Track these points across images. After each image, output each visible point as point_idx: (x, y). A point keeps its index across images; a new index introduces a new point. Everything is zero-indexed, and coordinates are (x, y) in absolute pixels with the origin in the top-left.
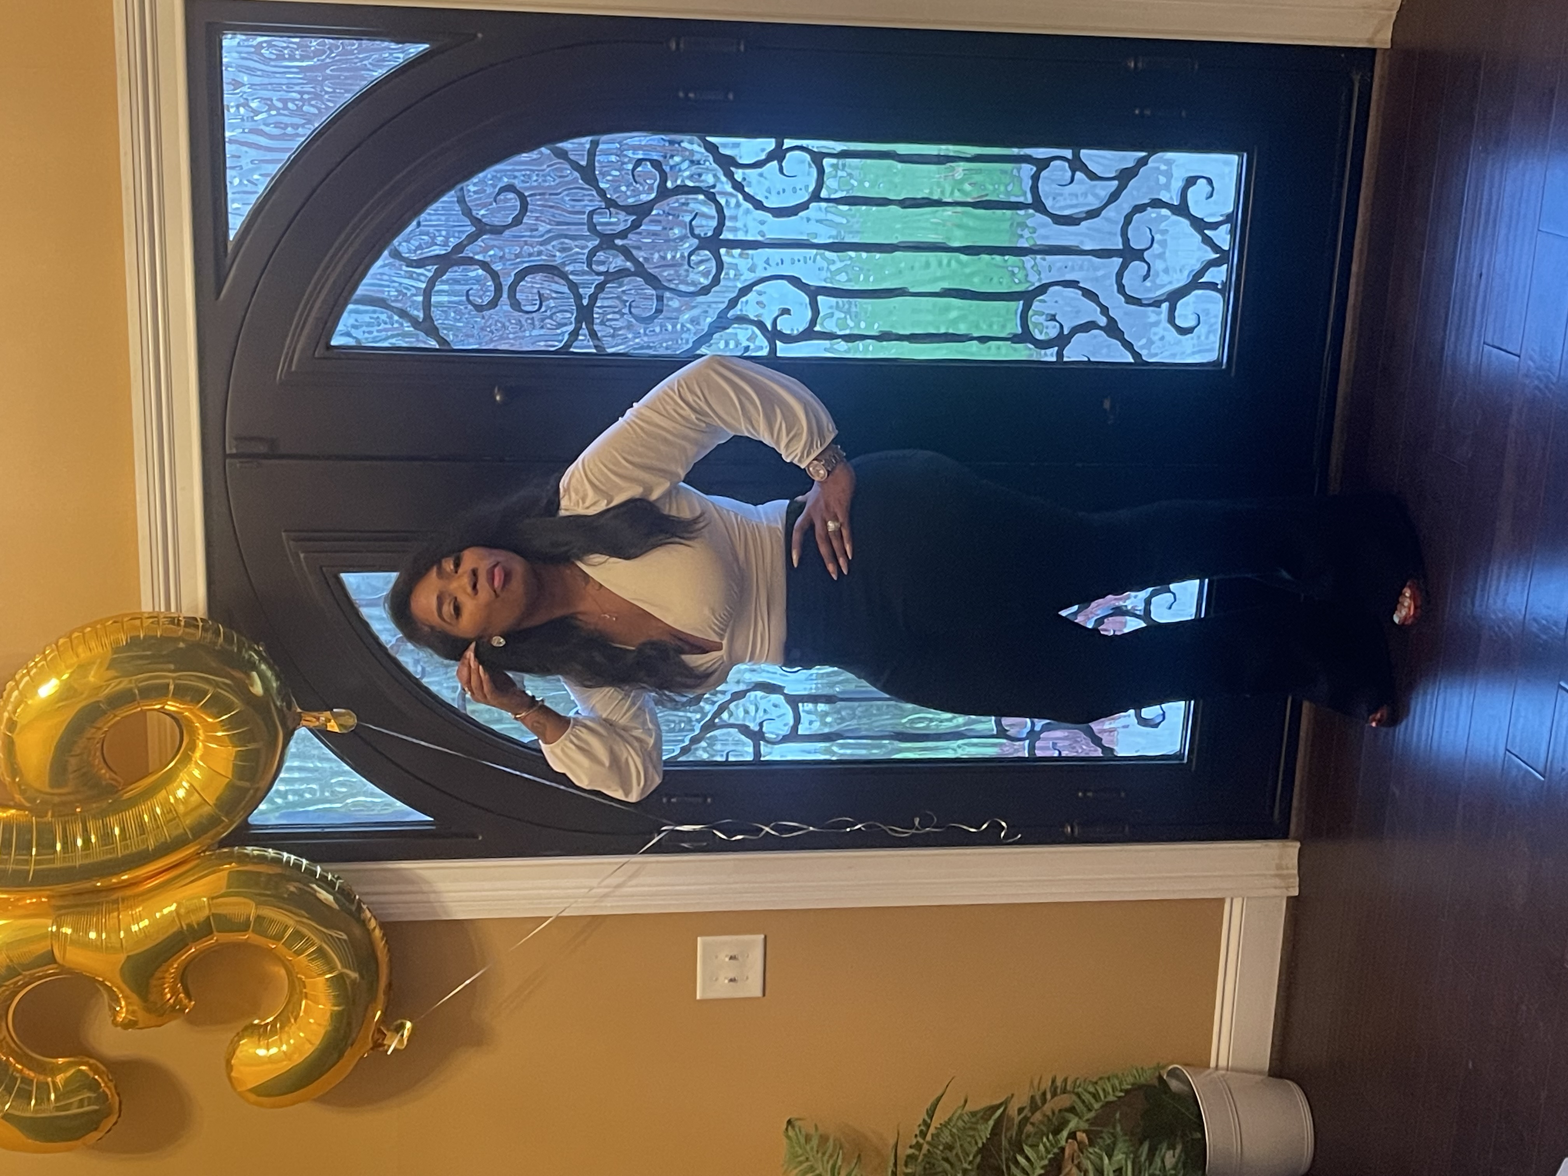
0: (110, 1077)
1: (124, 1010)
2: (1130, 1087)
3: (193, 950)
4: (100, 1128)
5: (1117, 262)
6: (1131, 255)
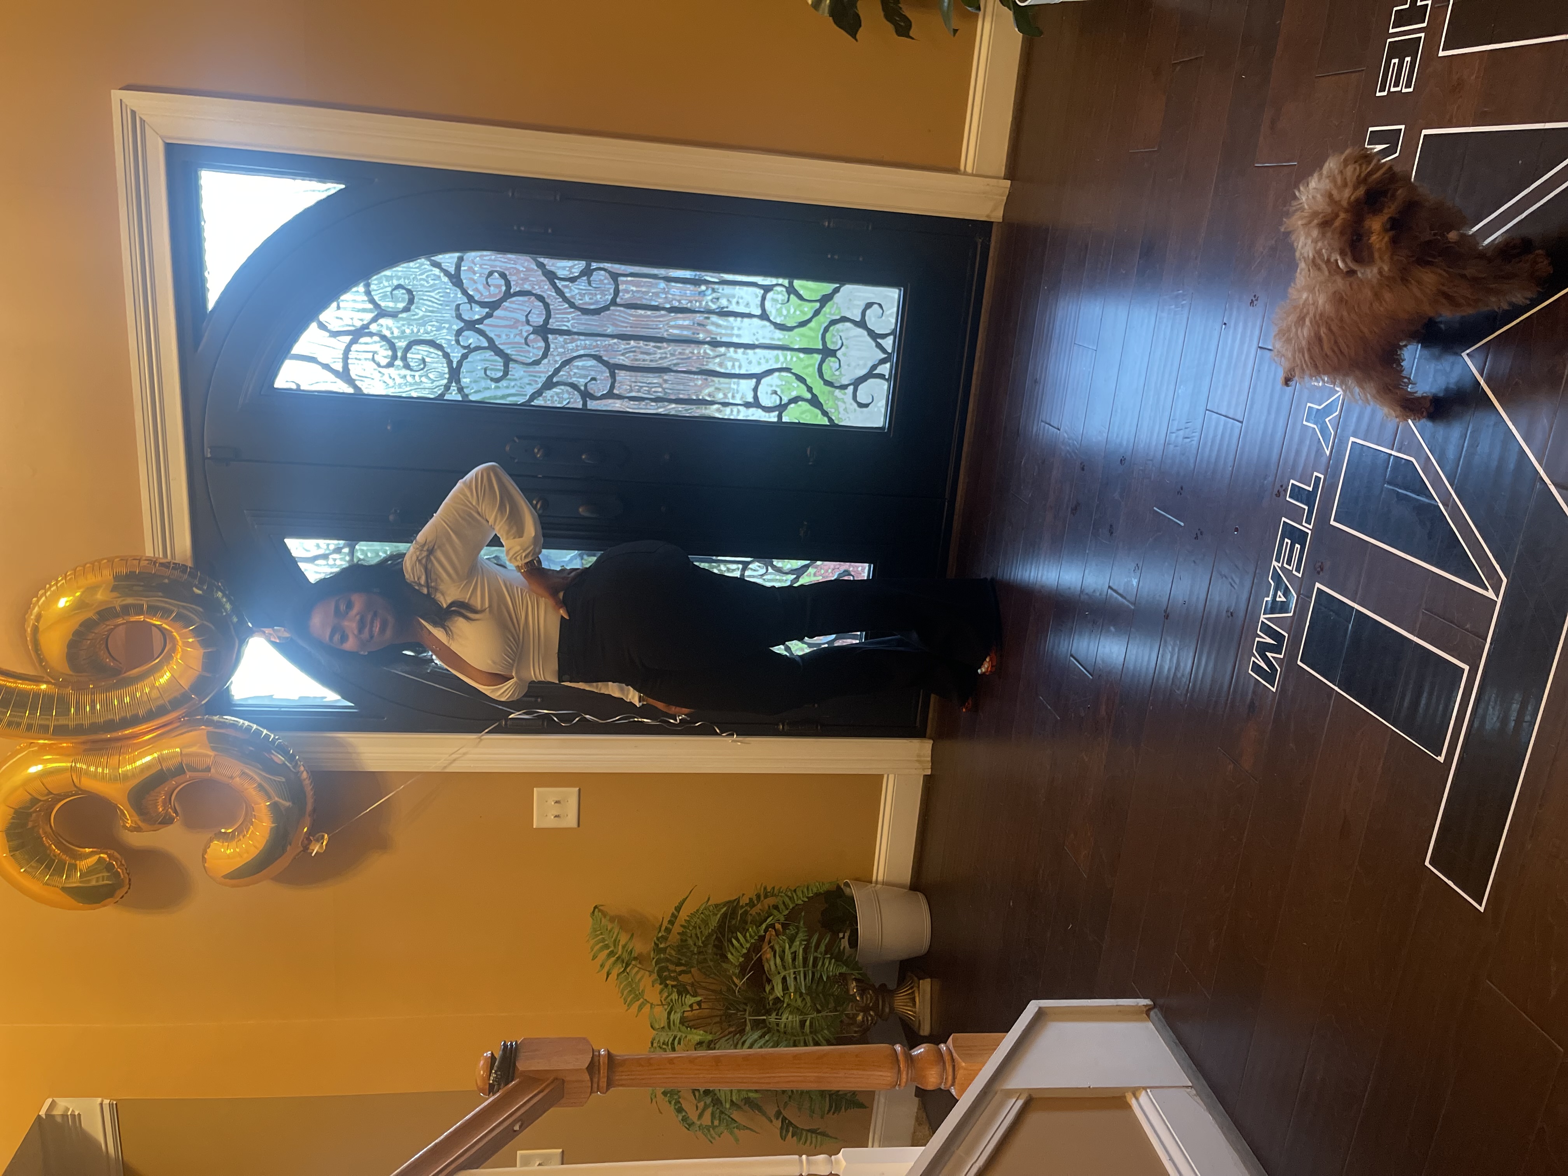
0: (125, 862)
1: (130, 820)
2: (813, 895)
3: (174, 783)
4: (117, 894)
5: (818, 357)
6: (828, 353)
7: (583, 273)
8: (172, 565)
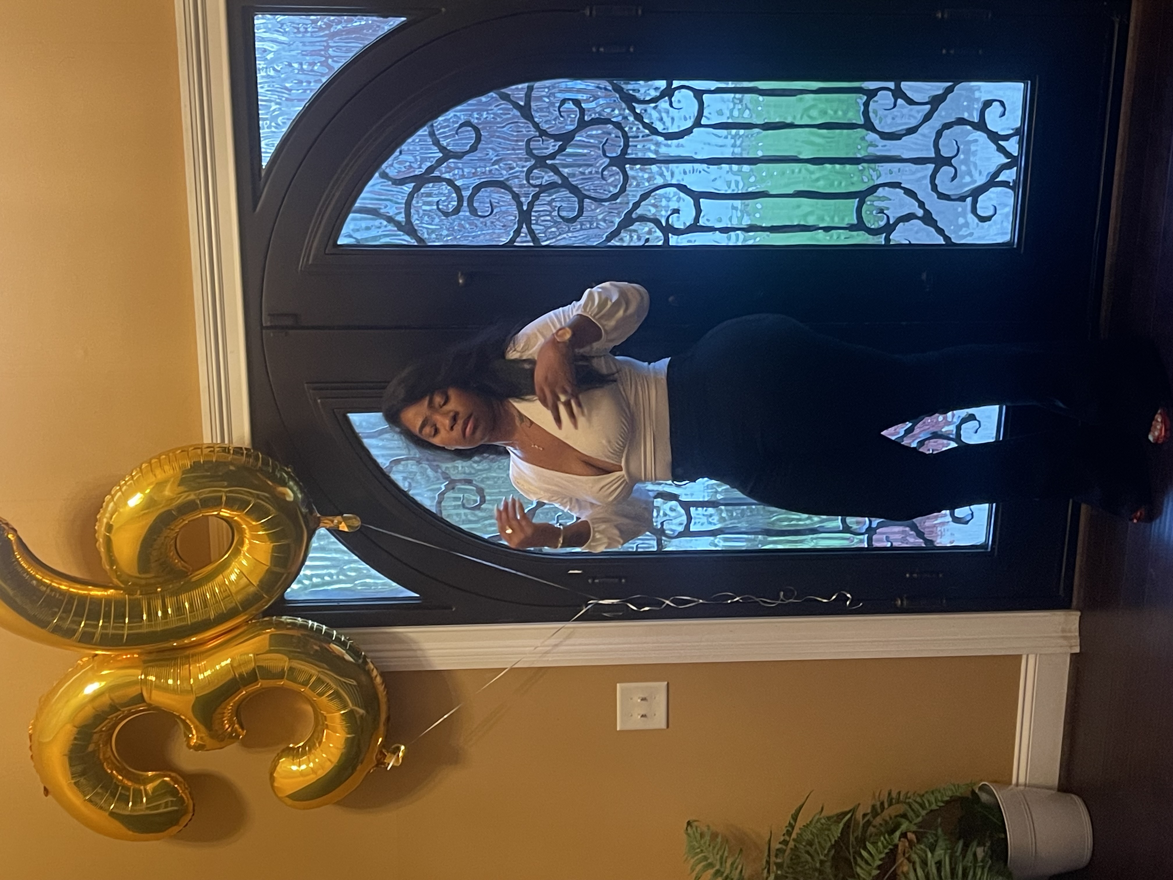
0: (186, 786)
1: (195, 737)
2: (948, 798)
3: (244, 692)
4: (180, 823)
5: (930, 167)
6: (941, 161)
7: (662, 96)
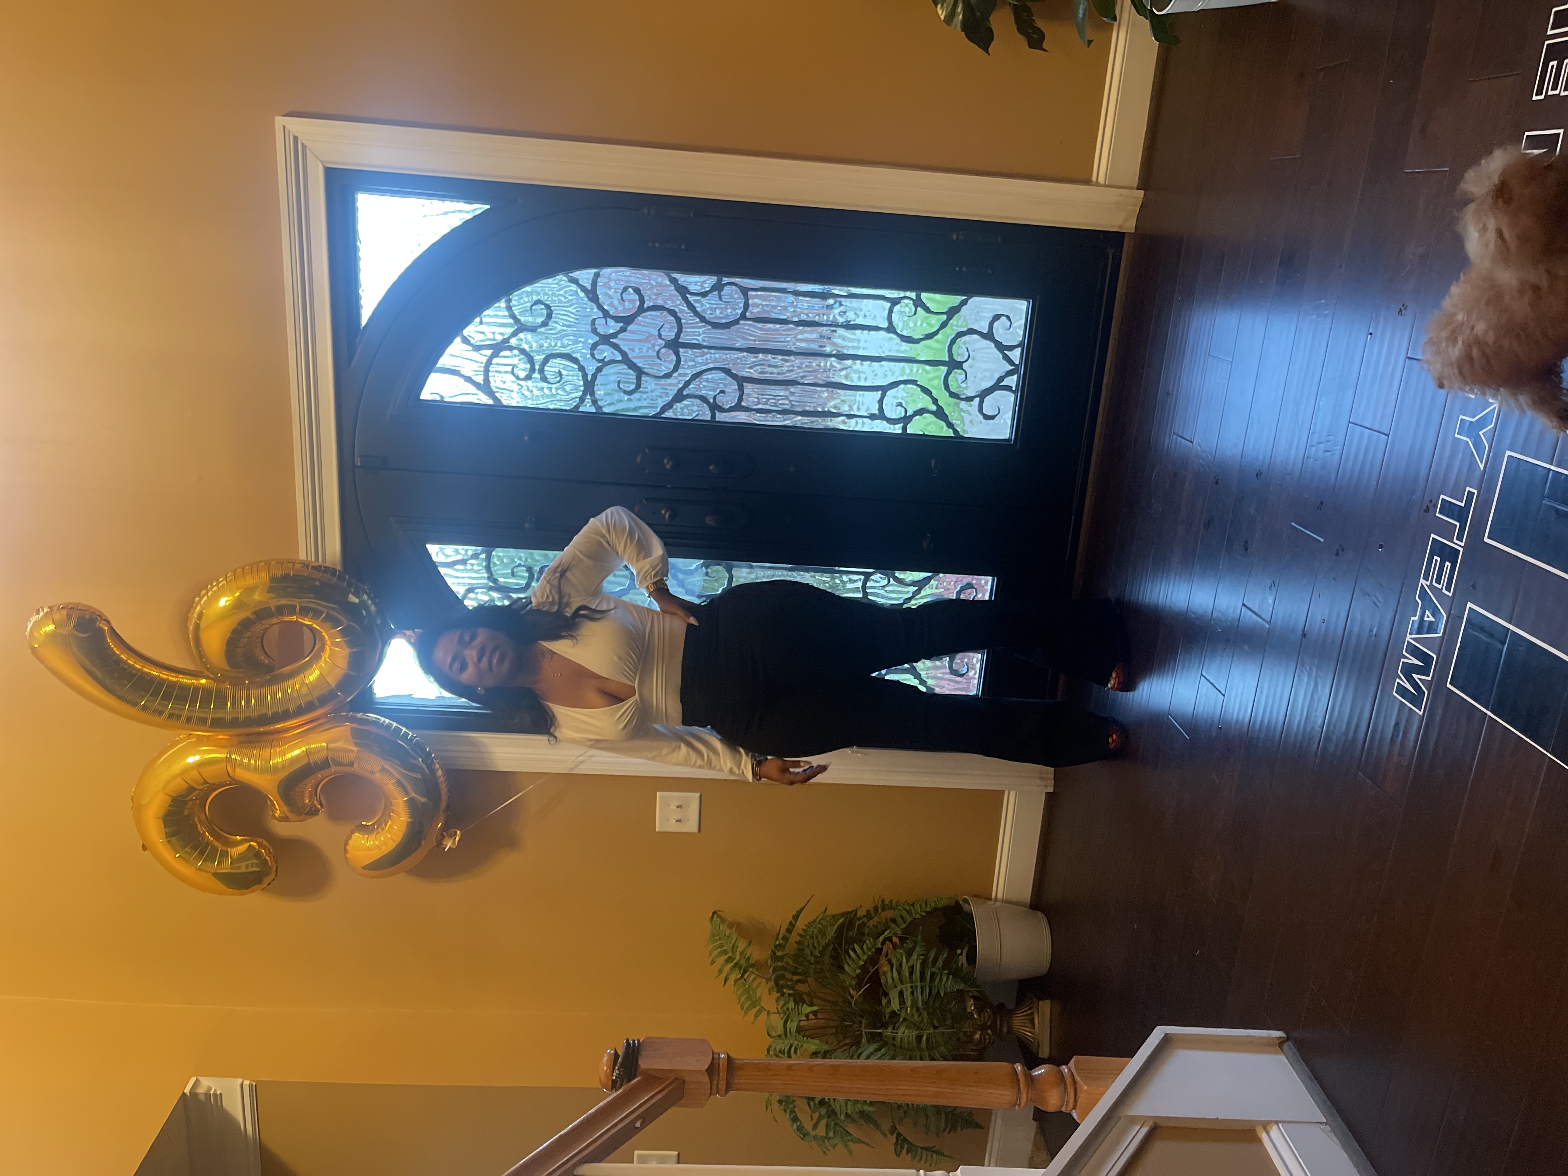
0: (271, 850)
1: (279, 811)
3: (320, 776)
4: (265, 881)
5: (944, 369)
6: (954, 365)
7: (713, 288)
8: (323, 569)
